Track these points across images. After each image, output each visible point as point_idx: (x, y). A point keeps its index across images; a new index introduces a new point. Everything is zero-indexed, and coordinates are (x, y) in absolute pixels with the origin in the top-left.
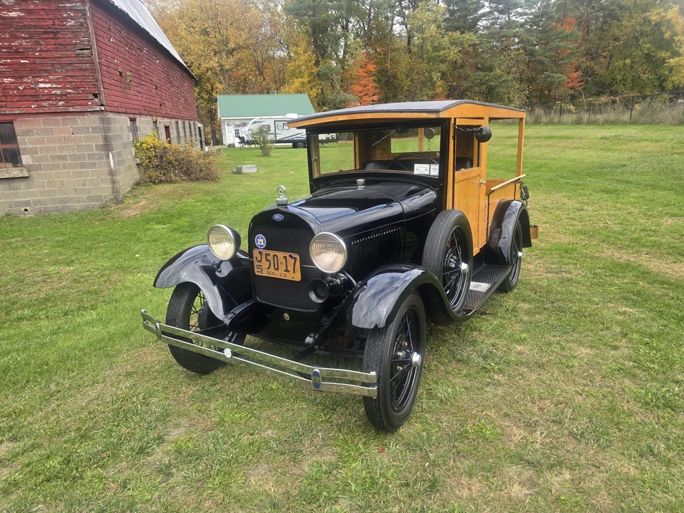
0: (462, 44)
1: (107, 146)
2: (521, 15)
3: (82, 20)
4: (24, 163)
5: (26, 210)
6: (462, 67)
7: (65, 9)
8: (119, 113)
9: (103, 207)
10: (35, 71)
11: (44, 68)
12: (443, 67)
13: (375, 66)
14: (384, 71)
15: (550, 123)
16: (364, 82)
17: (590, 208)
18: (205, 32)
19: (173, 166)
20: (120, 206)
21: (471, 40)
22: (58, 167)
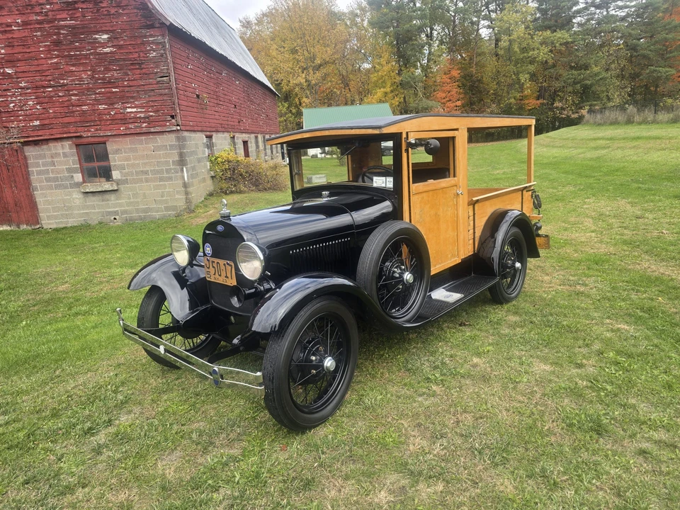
0: (553, 43)
1: (182, 162)
2: (621, 8)
3: (162, 51)
4: (114, 178)
5: (115, 219)
6: (554, 66)
7: (149, 43)
8: (194, 131)
9: (178, 216)
10: (124, 98)
11: (131, 95)
12: (532, 68)
13: (459, 72)
14: (468, 76)
15: (645, 122)
16: (448, 88)
17: (651, 216)
18: (294, 51)
19: (244, 178)
20: (192, 215)
21: (563, 39)
22: (141, 181)
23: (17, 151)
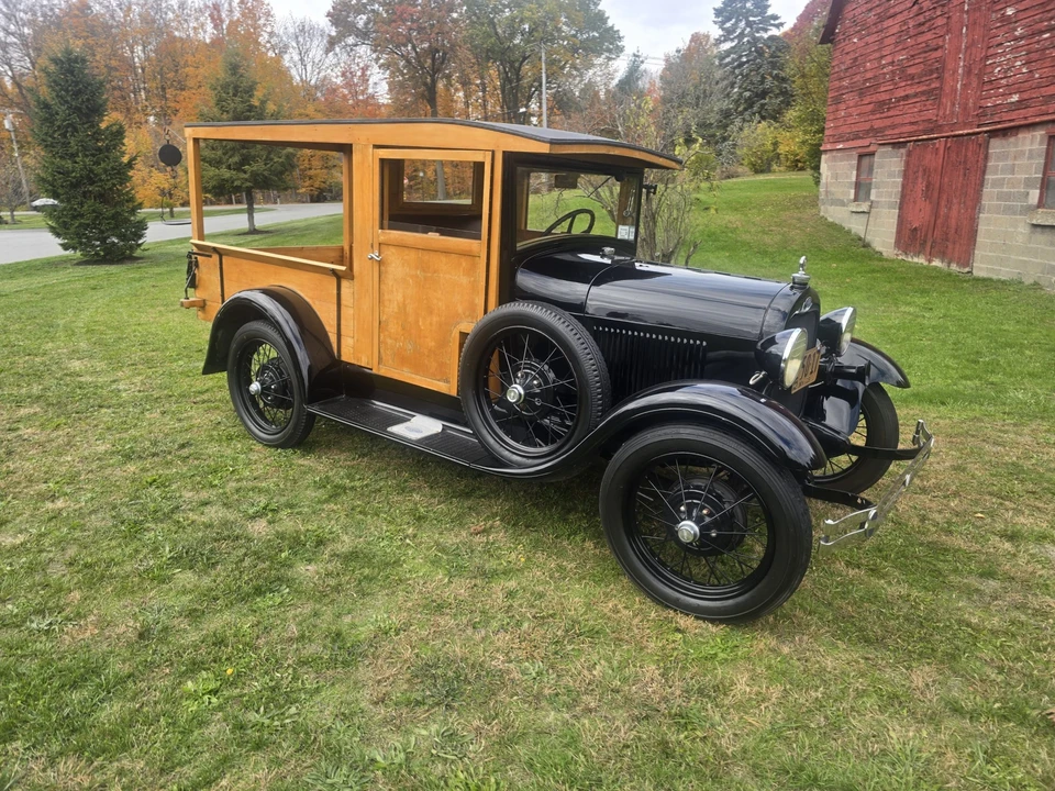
23: (980, 145)
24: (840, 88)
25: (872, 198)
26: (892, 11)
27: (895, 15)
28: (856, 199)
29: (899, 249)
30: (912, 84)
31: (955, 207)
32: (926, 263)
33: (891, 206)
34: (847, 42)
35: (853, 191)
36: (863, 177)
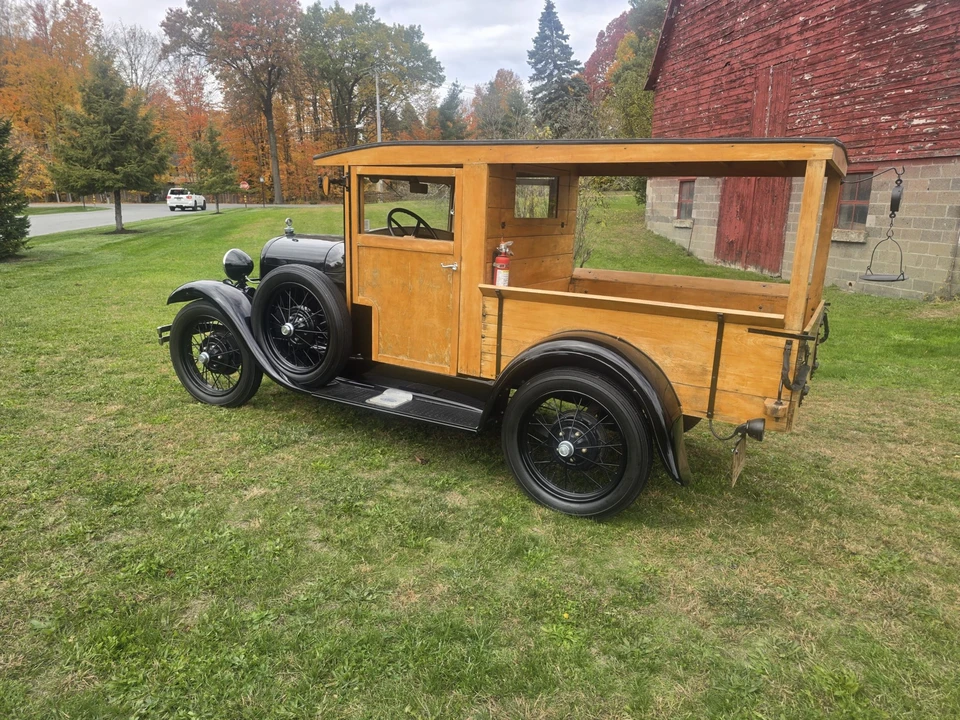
4: (867, 225)
5: (850, 284)
11: (925, 98)
24: (661, 127)
25: (694, 216)
26: (707, 69)
27: (710, 72)
28: (679, 217)
29: (718, 258)
30: (725, 128)
31: (766, 226)
32: (742, 269)
33: (710, 223)
34: (667, 90)
35: (676, 211)
36: (684, 199)
